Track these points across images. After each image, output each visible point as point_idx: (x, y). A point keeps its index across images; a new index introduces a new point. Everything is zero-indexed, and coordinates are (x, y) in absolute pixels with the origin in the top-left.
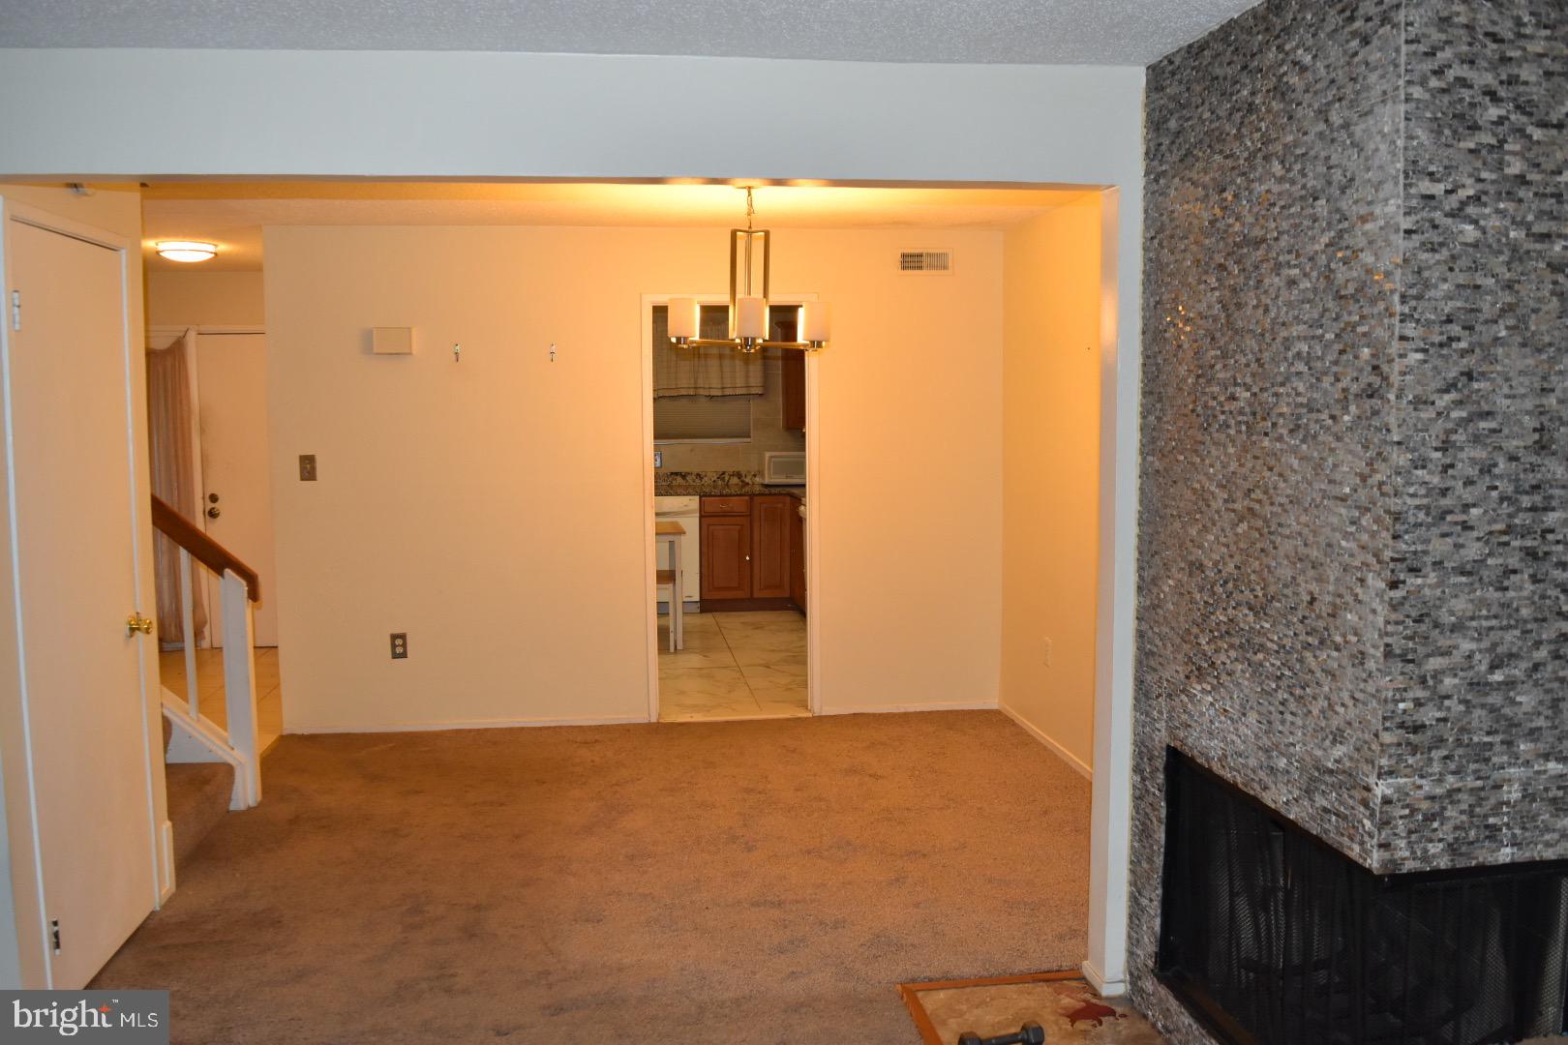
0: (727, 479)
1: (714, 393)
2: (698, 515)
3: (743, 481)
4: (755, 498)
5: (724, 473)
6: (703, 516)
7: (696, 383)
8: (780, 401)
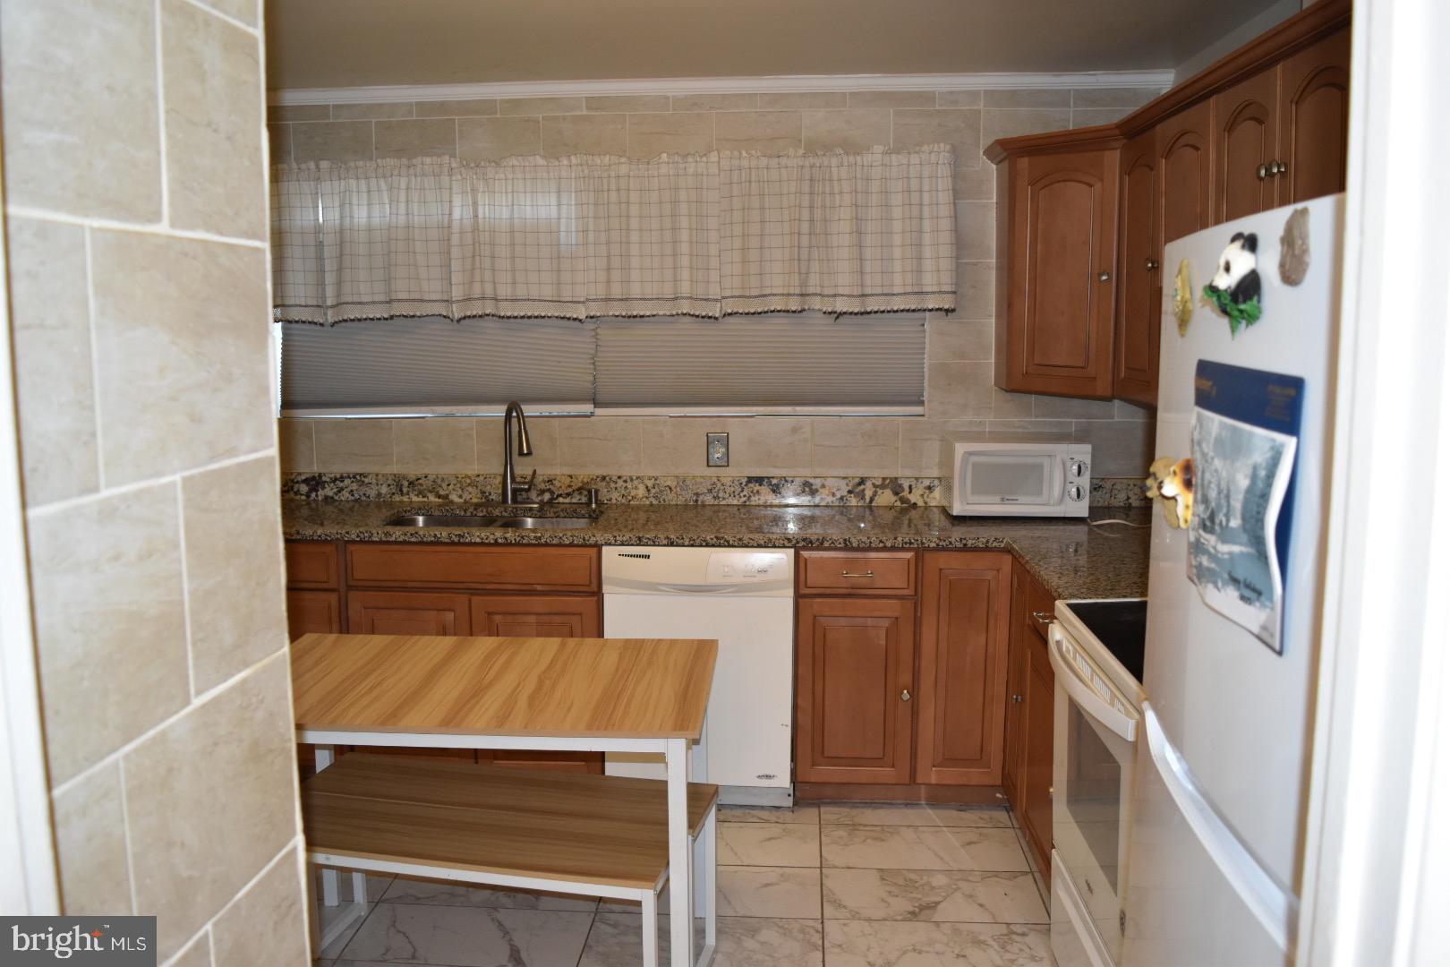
0: (868, 493)
1: (841, 306)
2: (791, 592)
3: (903, 500)
4: (928, 556)
5: (862, 481)
6: (803, 595)
7: (804, 284)
8: (989, 325)
